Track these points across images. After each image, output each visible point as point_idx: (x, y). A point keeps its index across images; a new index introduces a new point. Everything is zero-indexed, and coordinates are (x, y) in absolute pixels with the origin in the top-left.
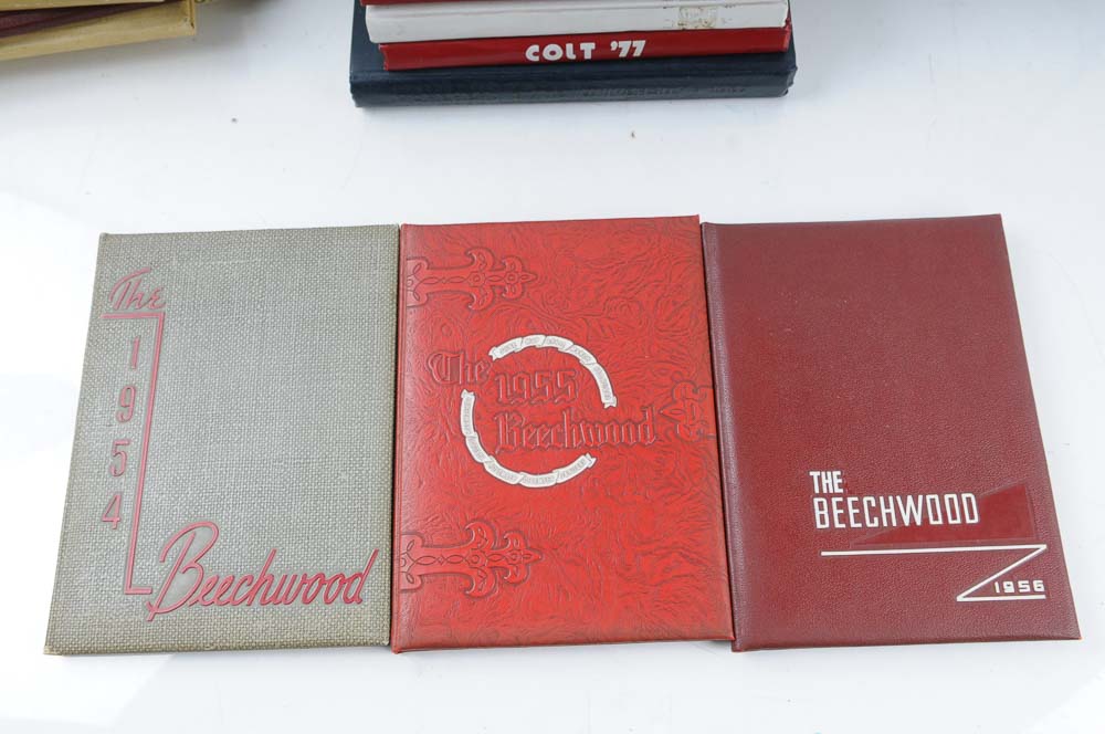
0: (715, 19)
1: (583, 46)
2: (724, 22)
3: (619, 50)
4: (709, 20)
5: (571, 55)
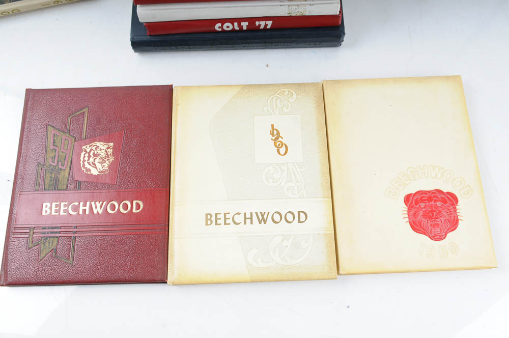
0: (305, 11)
1: (243, 24)
2: (310, 12)
3: (260, 25)
4: (302, 11)
5: (237, 28)
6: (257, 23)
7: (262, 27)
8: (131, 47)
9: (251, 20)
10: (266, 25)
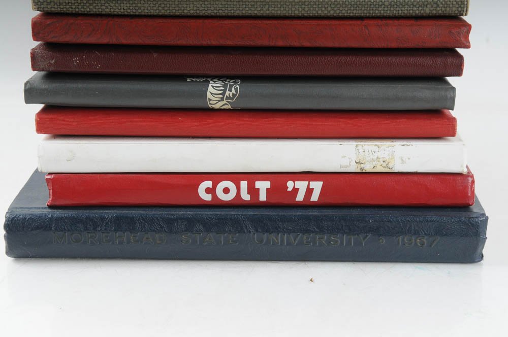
0: (393, 158)
1: (258, 184)
2: (403, 162)
3: (296, 190)
4: (387, 158)
5: (246, 197)
6: (290, 185)
7: (300, 197)
8: (3, 232)
9: (278, 178)
10: (309, 191)
